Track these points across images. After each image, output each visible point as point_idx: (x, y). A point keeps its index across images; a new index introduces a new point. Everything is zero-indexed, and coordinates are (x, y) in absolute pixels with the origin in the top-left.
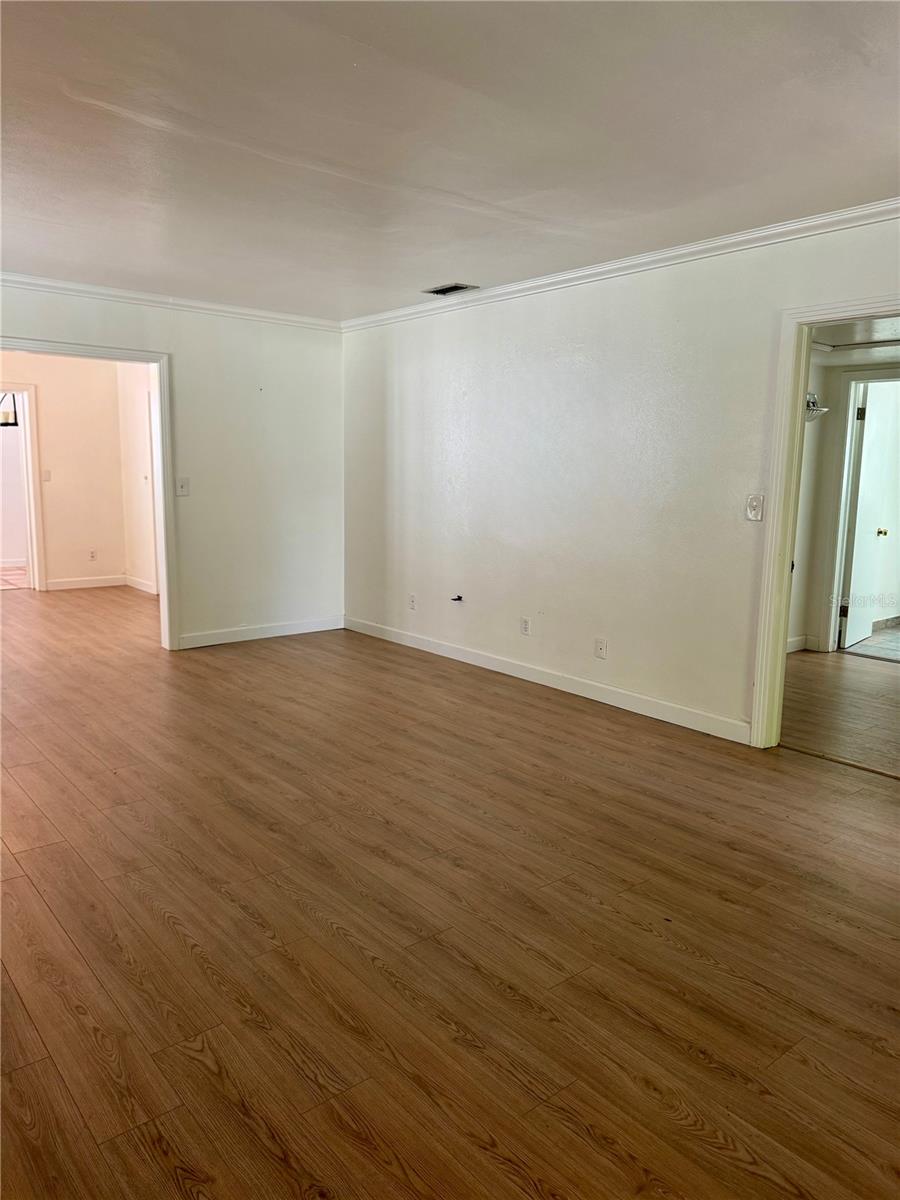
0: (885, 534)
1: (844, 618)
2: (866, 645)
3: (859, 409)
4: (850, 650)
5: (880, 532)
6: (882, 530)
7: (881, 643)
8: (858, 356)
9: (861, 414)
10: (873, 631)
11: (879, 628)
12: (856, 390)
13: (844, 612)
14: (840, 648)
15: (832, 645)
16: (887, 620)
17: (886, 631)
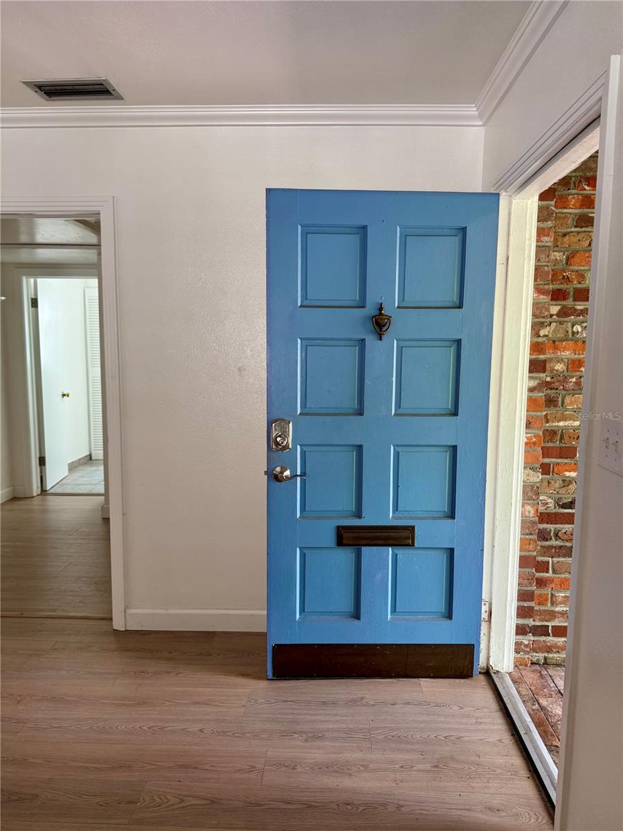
0: (68, 396)
1: (43, 467)
2: (64, 484)
3: (32, 299)
4: (51, 491)
5: (64, 395)
6: (65, 393)
7: (75, 480)
8: (24, 255)
9: (34, 303)
10: (69, 470)
11: (73, 467)
12: (28, 283)
13: (42, 461)
14: (44, 491)
15: (36, 489)
16: (80, 459)
17: (81, 468)
